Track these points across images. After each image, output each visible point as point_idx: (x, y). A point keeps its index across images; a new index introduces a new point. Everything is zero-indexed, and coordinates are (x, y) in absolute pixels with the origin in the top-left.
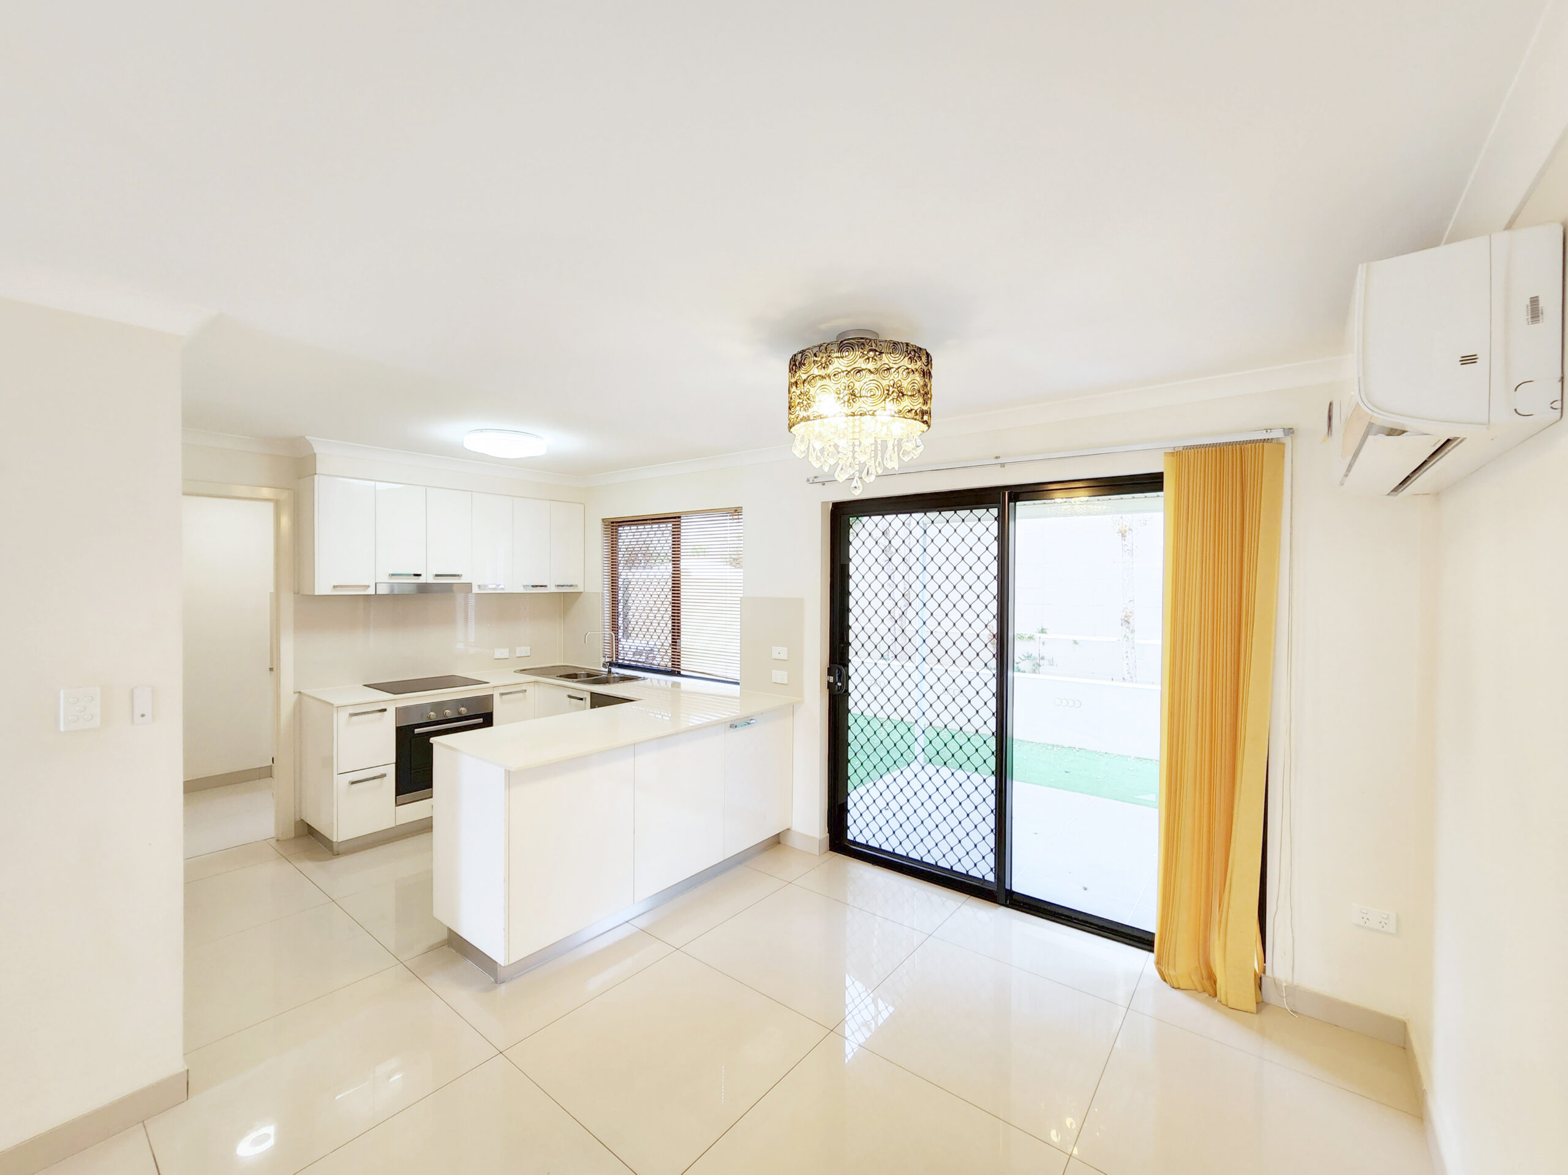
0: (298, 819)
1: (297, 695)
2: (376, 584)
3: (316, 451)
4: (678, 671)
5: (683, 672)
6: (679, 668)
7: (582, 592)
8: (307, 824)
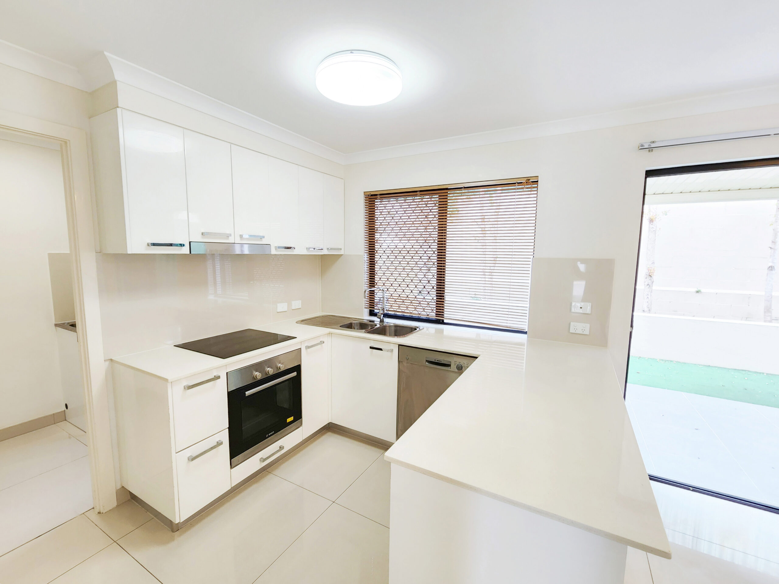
0: (119, 487)
1: (107, 363)
2: (190, 242)
3: (117, 78)
4: (442, 320)
5: (445, 321)
6: (443, 317)
7: (342, 255)
8: (129, 491)
